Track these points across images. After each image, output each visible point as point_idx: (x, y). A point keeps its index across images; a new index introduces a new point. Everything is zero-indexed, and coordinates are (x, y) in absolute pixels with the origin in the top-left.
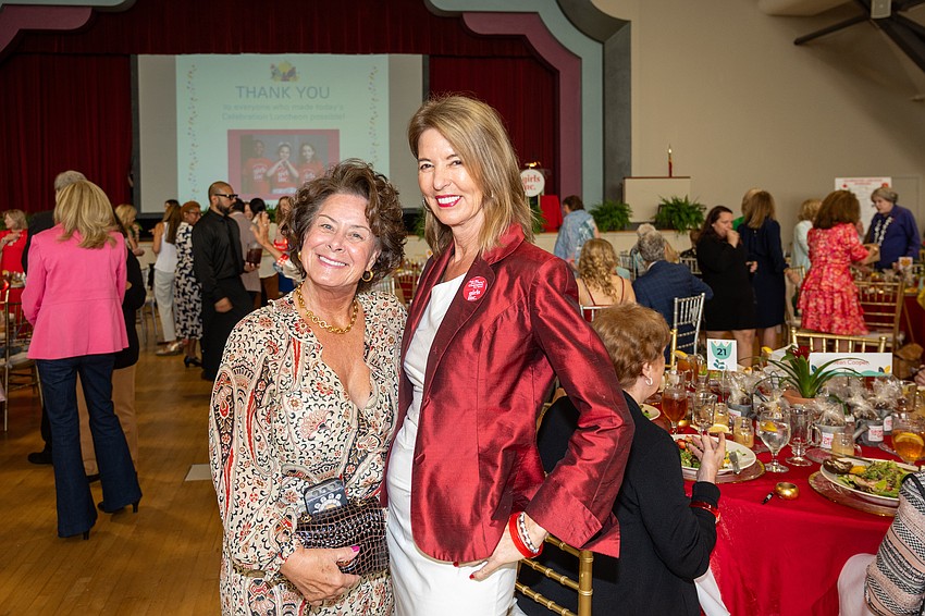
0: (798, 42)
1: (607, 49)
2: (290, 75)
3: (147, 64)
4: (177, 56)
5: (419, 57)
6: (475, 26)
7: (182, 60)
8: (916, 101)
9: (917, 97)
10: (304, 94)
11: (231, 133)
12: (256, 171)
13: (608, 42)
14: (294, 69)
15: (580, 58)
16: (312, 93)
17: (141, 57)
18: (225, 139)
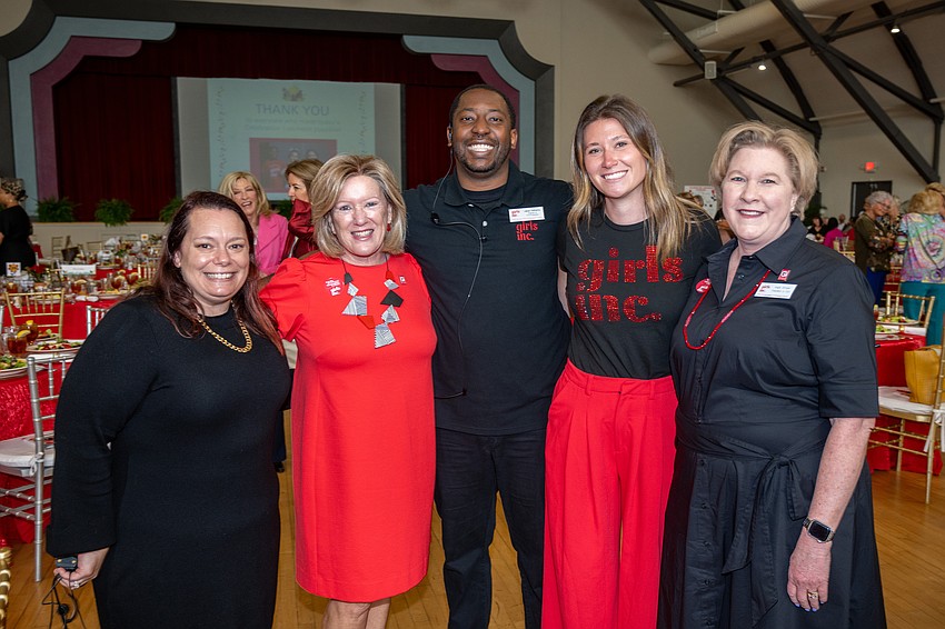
0: (676, 85)
1: (538, 84)
2: (298, 96)
3: (184, 85)
4: (209, 79)
5: (397, 86)
6: (441, 64)
7: (213, 83)
10: (309, 112)
11: (252, 140)
12: (272, 171)
13: (539, 80)
14: (300, 91)
15: (518, 92)
16: (315, 111)
17: (179, 79)
18: (248, 145)
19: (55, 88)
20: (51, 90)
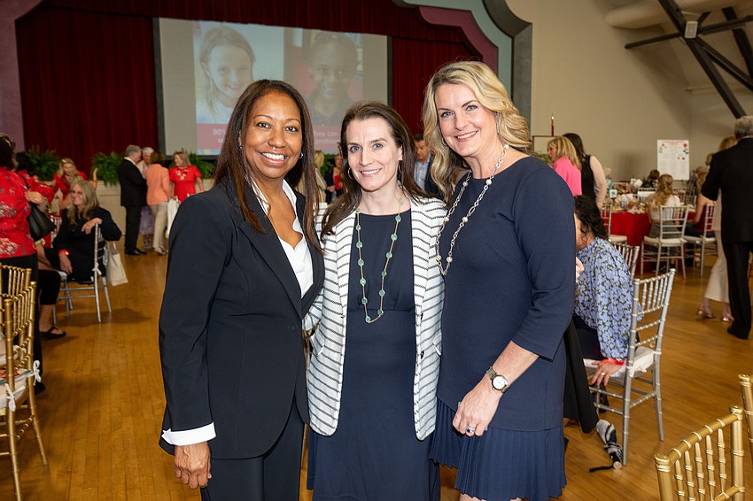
0: (628, 47)
1: (516, 43)
5: (385, 38)
6: (428, 17)
8: (687, 90)
9: (689, 88)
13: (516, 38)
15: (497, 48)
17: (161, 20)
19: (18, 23)
20: (13, 26)
